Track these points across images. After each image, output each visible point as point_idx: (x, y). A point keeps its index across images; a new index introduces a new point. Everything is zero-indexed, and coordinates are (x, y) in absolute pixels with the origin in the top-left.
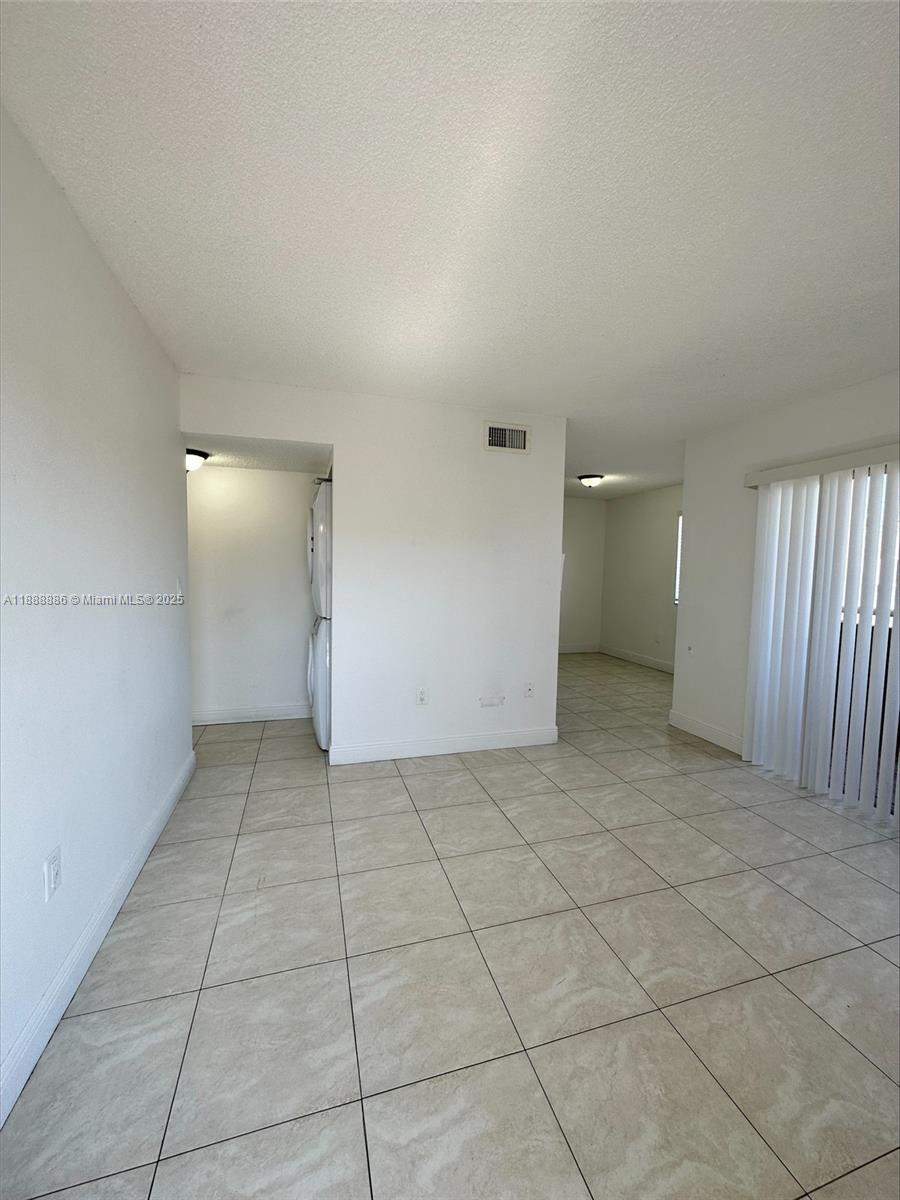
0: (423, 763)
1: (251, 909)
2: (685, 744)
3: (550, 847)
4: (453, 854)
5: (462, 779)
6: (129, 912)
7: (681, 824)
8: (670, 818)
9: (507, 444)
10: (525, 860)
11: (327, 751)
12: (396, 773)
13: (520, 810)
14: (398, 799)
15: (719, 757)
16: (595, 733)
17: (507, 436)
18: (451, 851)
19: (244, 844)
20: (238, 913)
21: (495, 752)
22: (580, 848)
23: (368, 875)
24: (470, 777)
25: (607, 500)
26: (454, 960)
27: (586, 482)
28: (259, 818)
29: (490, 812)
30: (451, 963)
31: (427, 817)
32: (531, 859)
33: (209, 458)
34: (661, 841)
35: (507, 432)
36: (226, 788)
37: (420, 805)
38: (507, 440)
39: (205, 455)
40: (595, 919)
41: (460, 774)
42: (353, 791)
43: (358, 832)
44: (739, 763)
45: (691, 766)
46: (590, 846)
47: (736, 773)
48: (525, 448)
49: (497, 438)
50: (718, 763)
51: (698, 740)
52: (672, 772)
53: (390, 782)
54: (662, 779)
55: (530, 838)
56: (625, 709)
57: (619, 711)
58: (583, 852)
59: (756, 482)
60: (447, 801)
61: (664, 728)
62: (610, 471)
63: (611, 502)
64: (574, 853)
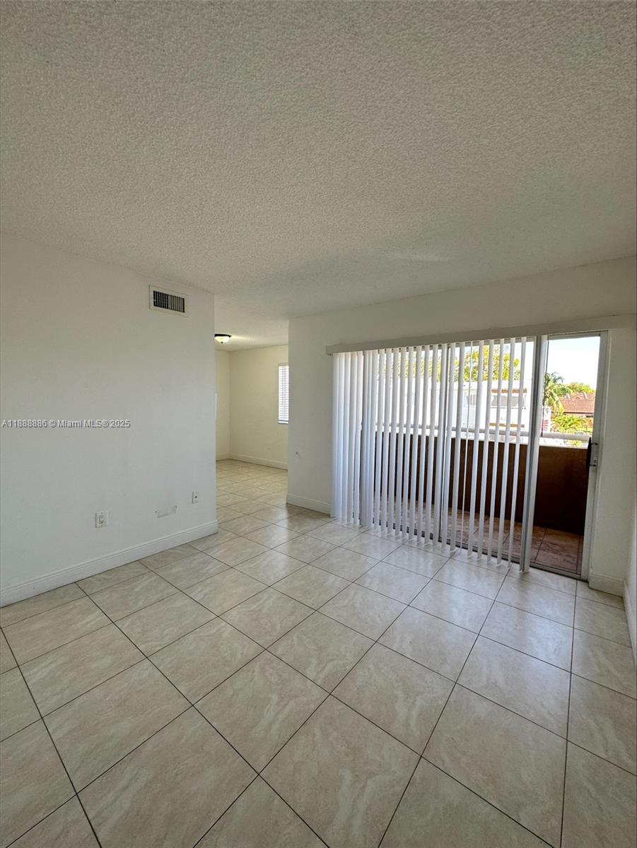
0: (106, 577)
2: (298, 514)
3: (234, 613)
4: (158, 648)
5: (149, 580)
7: (310, 568)
8: (303, 565)
9: (169, 306)
10: (219, 630)
12: (81, 594)
13: (204, 592)
14: (91, 617)
16: (242, 519)
17: (169, 301)
18: (156, 646)
21: (171, 551)
22: (255, 606)
23: (77, 702)
24: (155, 577)
25: (230, 352)
26: (185, 737)
27: (219, 339)
29: (181, 602)
30: (183, 741)
31: (125, 624)
32: (223, 627)
34: (302, 582)
35: (169, 298)
37: (113, 616)
38: (169, 304)
40: (278, 653)
41: (146, 577)
42: (37, 626)
43: (54, 665)
44: (329, 520)
45: (304, 528)
46: (261, 602)
47: (330, 526)
48: (184, 312)
49: (161, 300)
50: (319, 522)
51: (304, 510)
52: (296, 535)
53: (77, 604)
54: (292, 541)
55: (218, 611)
56: (258, 497)
57: (254, 500)
58: (257, 609)
59: (332, 351)
60: (141, 604)
61: (284, 506)
62: (237, 333)
63: (233, 353)
64: (252, 611)
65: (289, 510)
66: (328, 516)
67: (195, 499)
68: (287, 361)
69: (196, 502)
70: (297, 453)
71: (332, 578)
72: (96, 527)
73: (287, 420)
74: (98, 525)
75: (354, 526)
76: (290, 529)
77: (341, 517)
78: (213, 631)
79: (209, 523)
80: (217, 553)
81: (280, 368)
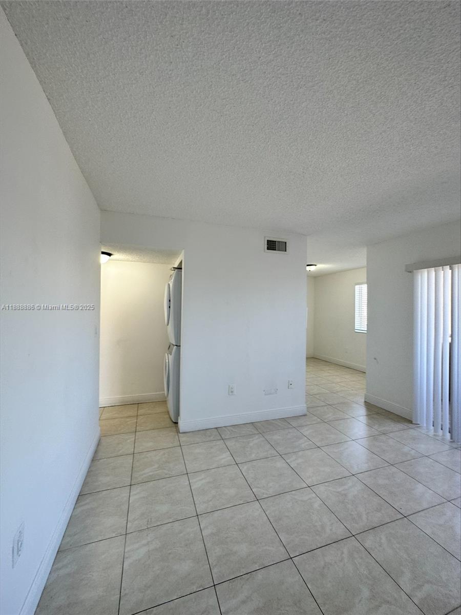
1: (144, 545)
2: (378, 413)
3: (322, 488)
4: (265, 496)
5: (259, 440)
6: (65, 550)
7: (394, 469)
8: (386, 465)
9: (277, 249)
10: (310, 499)
11: (176, 423)
12: (220, 438)
13: (297, 462)
14: (224, 456)
15: (399, 422)
16: (326, 407)
17: (277, 245)
18: (264, 494)
19: (135, 492)
20: (137, 549)
21: (273, 422)
22: (342, 489)
23: (216, 514)
24: (263, 439)
25: (315, 277)
27: (308, 268)
28: (142, 473)
29: (280, 464)
31: (244, 468)
32: (313, 498)
33: (112, 256)
34: (387, 481)
35: (277, 243)
36: (119, 450)
37: (238, 460)
38: (277, 247)
39: (109, 255)
40: (366, 545)
41: (257, 437)
42: (197, 451)
43: (204, 481)
44: (411, 425)
45: (385, 428)
46: (346, 487)
47: (413, 432)
48: (286, 251)
49: (272, 245)
50: (400, 426)
51: (384, 411)
52: (377, 433)
53: (217, 443)
54: (373, 438)
55: (309, 482)
56: (338, 392)
57: (334, 393)
58: (343, 492)
59: (412, 269)
60: (253, 456)
61: (363, 404)
62: (321, 263)
63: (318, 279)
64: (338, 492)
65: (367, 408)
66: (410, 422)
67: (290, 386)
68: (366, 281)
69: (291, 388)
70: (375, 359)
71: (420, 488)
72: (229, 395)
73: (366, 329)
74: (230, 394)
75: (443, 439)
76: (369, 425)
77: (425, 425)
78: (306, 498)
79: (300, 407)
80: (306, 431)
81: (357, 287)
